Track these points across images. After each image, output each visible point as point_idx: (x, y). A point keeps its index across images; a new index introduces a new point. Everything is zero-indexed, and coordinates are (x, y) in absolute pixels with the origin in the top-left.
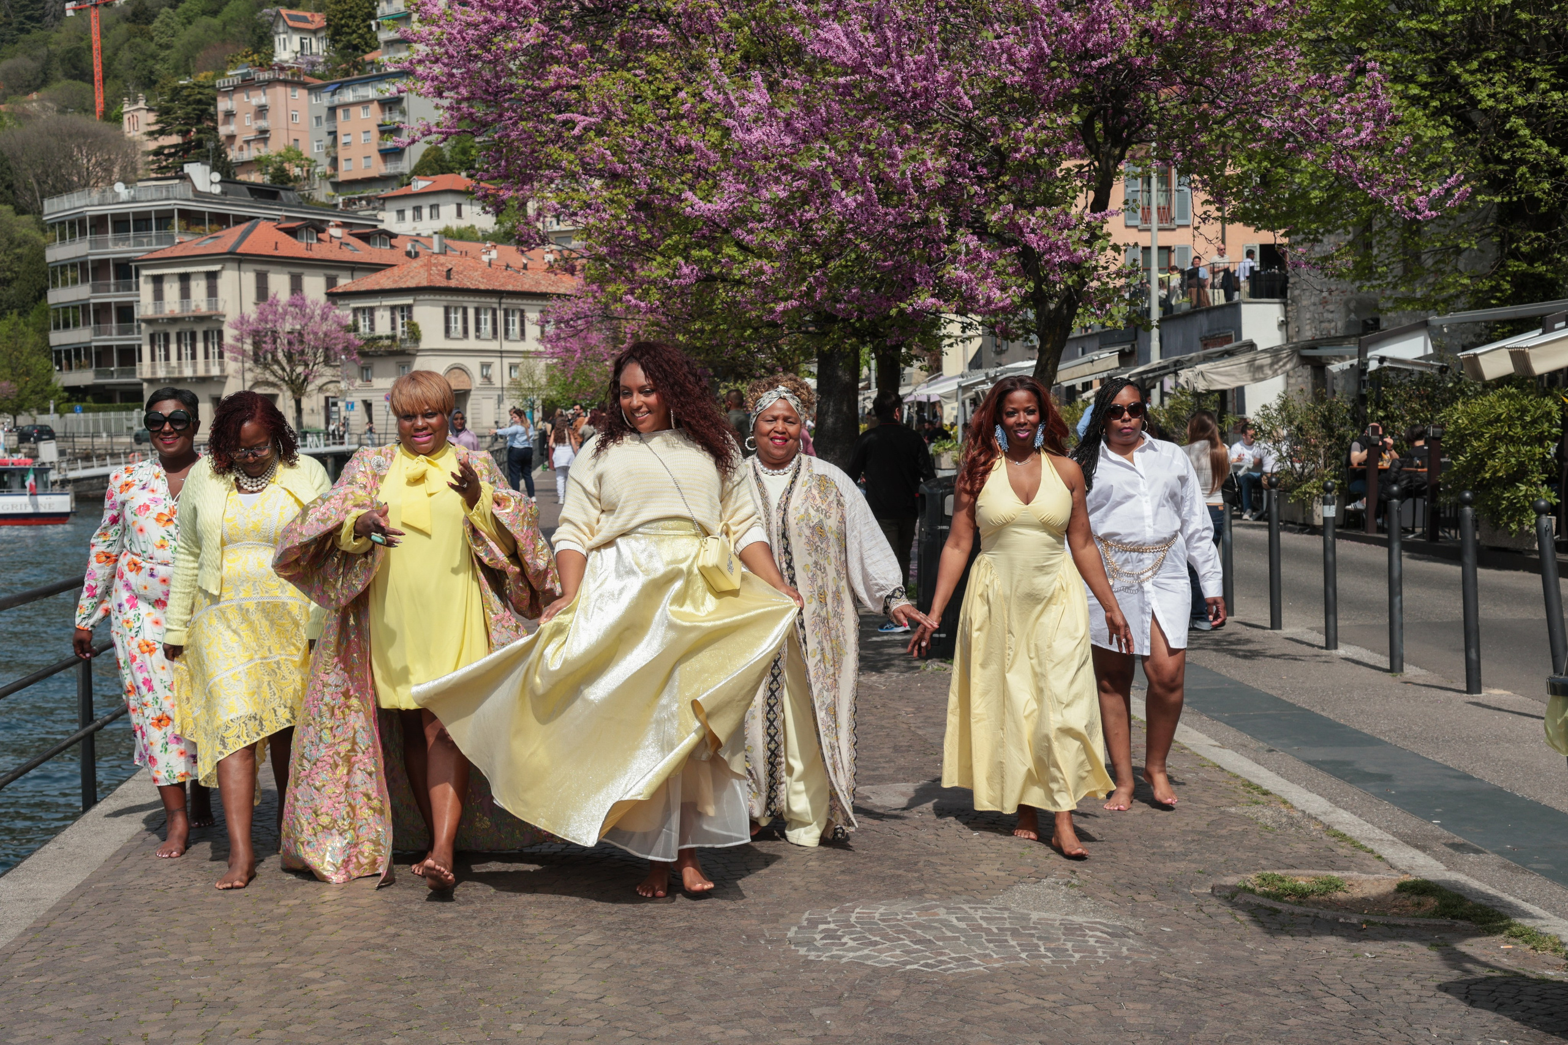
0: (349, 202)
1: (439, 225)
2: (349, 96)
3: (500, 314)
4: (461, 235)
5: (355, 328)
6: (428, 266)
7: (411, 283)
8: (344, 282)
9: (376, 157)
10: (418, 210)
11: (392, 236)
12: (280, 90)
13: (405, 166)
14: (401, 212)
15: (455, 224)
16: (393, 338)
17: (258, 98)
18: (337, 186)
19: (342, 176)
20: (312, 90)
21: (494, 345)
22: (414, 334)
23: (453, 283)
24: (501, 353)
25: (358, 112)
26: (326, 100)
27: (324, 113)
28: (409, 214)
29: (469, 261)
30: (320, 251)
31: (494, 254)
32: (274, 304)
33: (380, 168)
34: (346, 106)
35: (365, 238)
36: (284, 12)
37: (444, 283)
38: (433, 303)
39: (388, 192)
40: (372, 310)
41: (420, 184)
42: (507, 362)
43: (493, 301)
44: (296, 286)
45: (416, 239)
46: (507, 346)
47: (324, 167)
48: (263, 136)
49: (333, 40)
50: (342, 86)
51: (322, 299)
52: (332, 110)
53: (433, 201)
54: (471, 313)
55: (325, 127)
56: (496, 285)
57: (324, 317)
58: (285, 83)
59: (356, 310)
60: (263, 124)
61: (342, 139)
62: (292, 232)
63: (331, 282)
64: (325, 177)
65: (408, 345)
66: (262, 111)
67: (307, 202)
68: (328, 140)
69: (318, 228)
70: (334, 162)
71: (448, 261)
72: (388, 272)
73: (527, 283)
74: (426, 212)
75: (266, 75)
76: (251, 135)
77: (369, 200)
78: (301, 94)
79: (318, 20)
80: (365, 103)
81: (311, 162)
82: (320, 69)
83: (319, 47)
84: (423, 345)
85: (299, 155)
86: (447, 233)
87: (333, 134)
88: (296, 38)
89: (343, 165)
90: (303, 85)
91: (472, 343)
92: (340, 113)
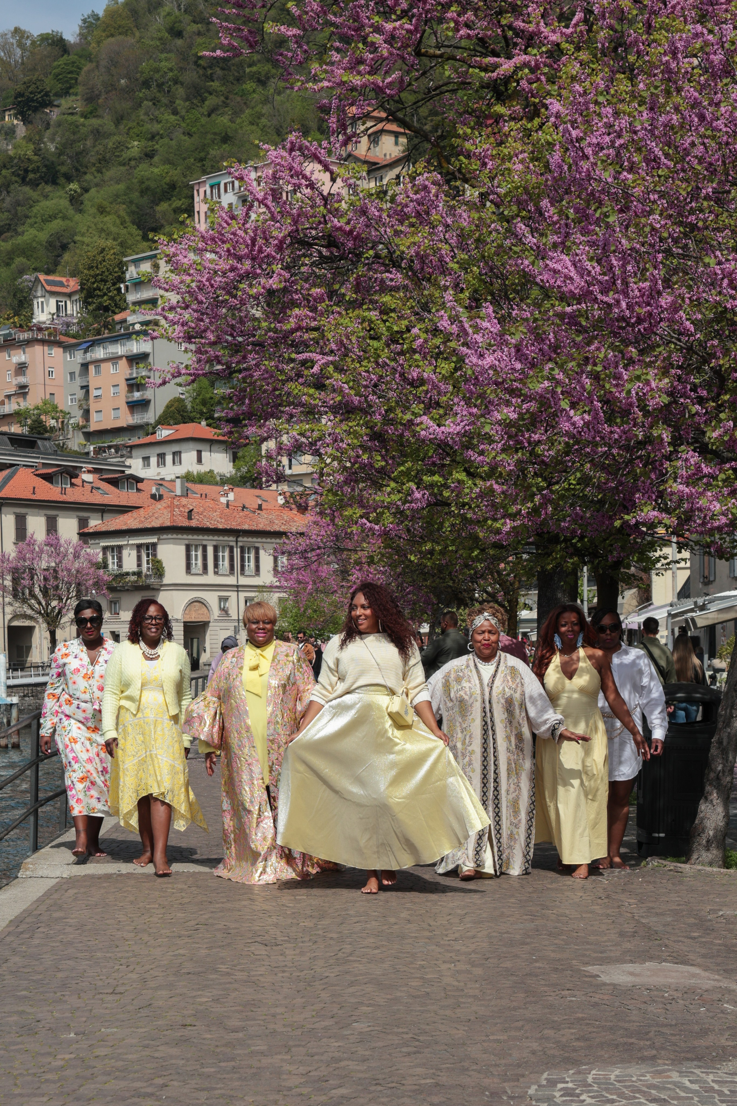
0: (99, 451)
1: (181, 470)
2: (100, 353)
3: (237, 552)
4: (202, 479)
5: (105, 566)
6: (171, 507)
7: (156, 524)
8: (95, 523)
9: (124, 408)
10: (161, 457)
11: (139, 480)
12: (38, 349)
13: (150, 416)
14: (146, 459)
15: (196, 469)
16: (139, 574)
17: (18, 357)
18: (89, 436)
19: (93, 427)
20: (67, 348)
21: (231, 580)
22: (159, 570)
23: (194, 523)
24: (238, 588)
25: (108, 368)
26: (79, 357)
27: (77, 369)
28: (154, 460)
29: (209, 503)
30: (73, 495)
31: (231, 496)
32: (32, 543)
33: (126, 419)
34: (98, 362)
35: (114, 482)
36: (42, 277)
37: (185, 523)
38: (175, 540)
39: (135, 441)
40: (120, 548)
41: (164, 433)
42: (242, 595)
43: (231, 540)
44: (52, 527)
45: (160, 483)
46: (243, 581)
47: (77, 418)
48: (23, 391)
49: (86, 303)
50: (94, 344)
51: (75, 539)
52: (85, 366)
53: (176, 448)
54: (210, 550)
55: (79, 382)
56: (233, 525)
57: (76, 556)
58: (43, 342)
59: (105, 549)
60: (22, 380)
61: (93, 393)
62: (48, 478)
63: (83, 523)
64: (77, 427)
65: (152, 581)
66: (21, 368)
67: (61, 450)
68: (80, 394)
69: (72, 473)
70: (87, 413)
71: (189, 503)
72: (135, 513)
73: (261, 523)
74: (169, 458)
75: (25, 336)
76: (12, 390)
77: (117, 448)
78: (57, 352)
79: (73, 284)
80: (114, 359)
81: (65, 414)
82: (74, 329)
83: (73, 309)
84: (166, 581)
85: (55, 408)
86: (188, 478)
87: (86, 388)
88: (53, 302)
89: (94, 417)
90: (59, 344)
91: (211, 578)
92: (92, 368)
